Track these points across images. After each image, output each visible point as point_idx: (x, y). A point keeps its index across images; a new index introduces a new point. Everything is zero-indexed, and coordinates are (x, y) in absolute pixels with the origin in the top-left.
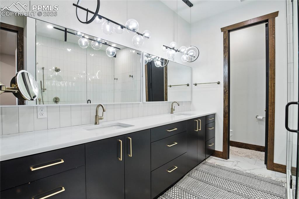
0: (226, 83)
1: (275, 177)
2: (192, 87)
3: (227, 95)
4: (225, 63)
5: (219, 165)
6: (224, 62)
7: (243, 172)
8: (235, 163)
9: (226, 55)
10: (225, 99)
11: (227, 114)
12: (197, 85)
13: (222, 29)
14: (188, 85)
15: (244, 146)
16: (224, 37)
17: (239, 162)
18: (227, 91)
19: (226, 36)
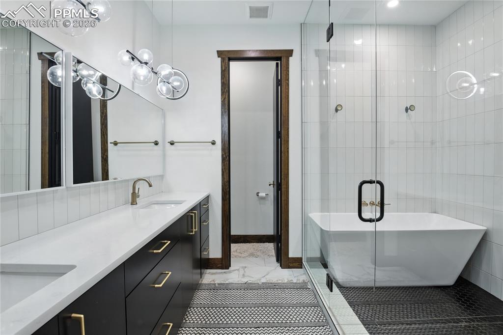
0: (225, 143)
1: (295, 277)
2: (164, 147)
3: (227, 163)
4: (223, 110)
5: (222, 284)
6: (222, 108)
7: (258, 283)
8: (242, 272)
9: (225, 98)
10: (224, 170)
11: (227, 194)
12: (175, 144)
13: (220, 53)
14: (156, 143)
15: (242, 239)
16: (222, 67)
17: (246, 267)
18: (226, 157)
19: (225, 65)
